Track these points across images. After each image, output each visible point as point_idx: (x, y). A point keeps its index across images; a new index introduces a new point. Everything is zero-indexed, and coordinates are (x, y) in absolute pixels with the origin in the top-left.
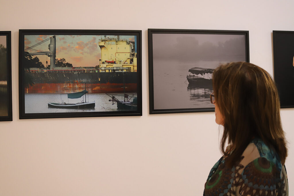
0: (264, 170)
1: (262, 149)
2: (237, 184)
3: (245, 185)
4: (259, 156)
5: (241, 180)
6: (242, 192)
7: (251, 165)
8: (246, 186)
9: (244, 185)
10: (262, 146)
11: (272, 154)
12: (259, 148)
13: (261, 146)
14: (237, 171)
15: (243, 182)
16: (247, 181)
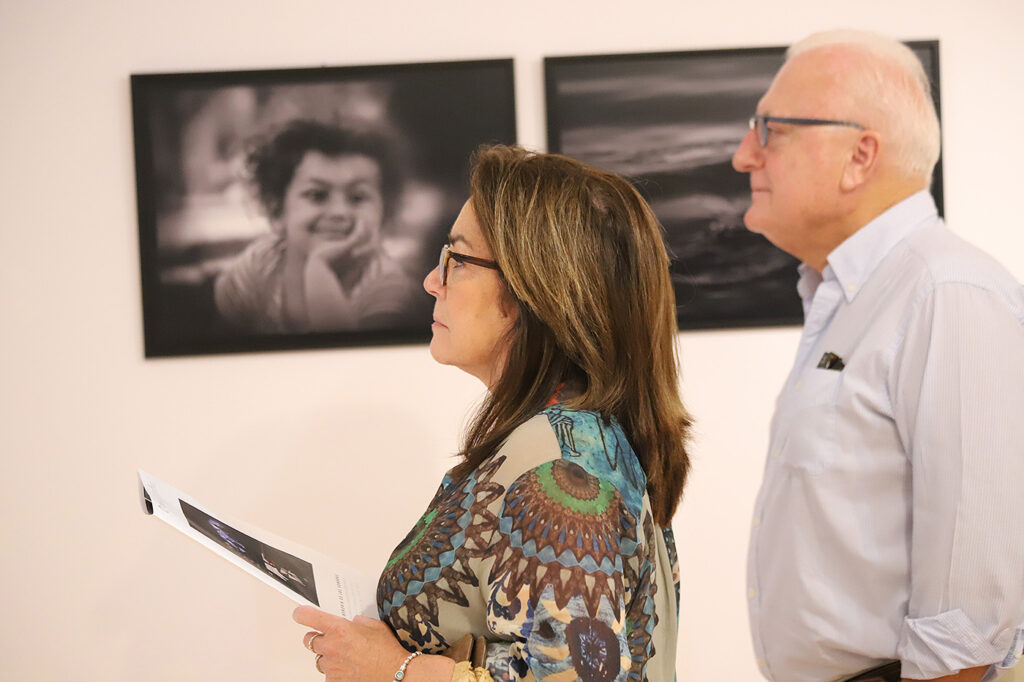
0: (575, 505)
1: (570, 434)
2: (484, 551)
3: (515, 550)
4: (557, 455)
5: (497, 537)
6: (504, 578)
7: (527, 480)
8: (518, 554)
9: (508, 553)
10: (572, 428)
11: (608, 459)
12: (560, 432)
13: (569, 427)
14: (478, 508)
15: (505, 541)
16: (517, 536)
